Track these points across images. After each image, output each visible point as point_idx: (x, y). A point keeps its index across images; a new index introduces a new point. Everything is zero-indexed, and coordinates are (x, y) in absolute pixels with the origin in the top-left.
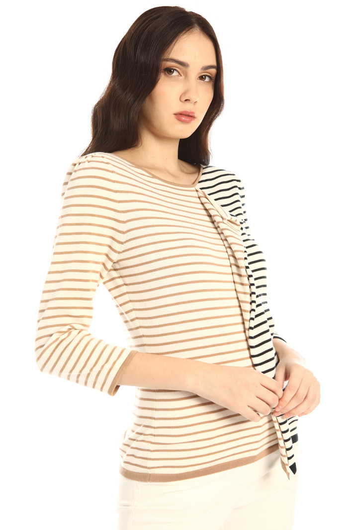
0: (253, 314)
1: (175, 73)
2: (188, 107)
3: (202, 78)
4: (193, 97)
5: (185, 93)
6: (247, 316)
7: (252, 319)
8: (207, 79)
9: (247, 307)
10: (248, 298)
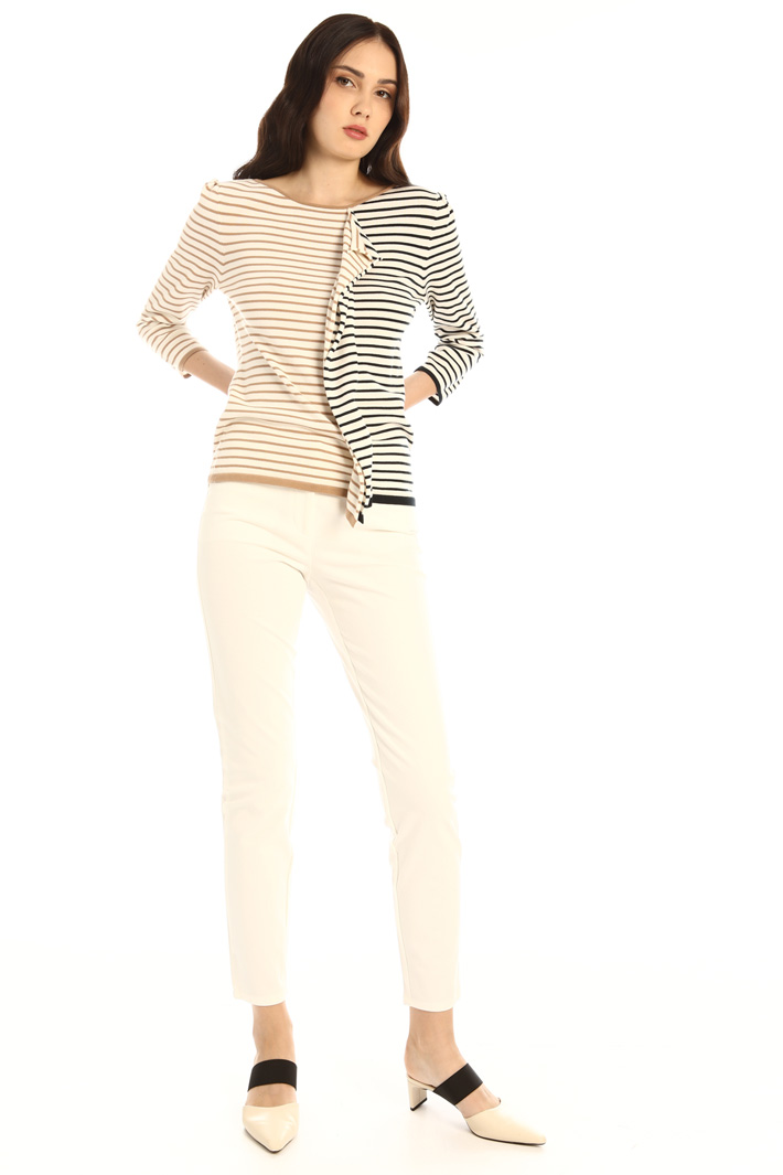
0: (335, 346)
1: (349, 84)
2: (360, 121)
3: (380, 93)
4: (365, 111)
5: (356, 106)
6: (328, 345)
7: (333, 350)
8: (385, 96)
9: (330, 336)
10: (333, 327)
